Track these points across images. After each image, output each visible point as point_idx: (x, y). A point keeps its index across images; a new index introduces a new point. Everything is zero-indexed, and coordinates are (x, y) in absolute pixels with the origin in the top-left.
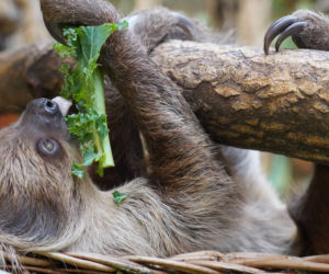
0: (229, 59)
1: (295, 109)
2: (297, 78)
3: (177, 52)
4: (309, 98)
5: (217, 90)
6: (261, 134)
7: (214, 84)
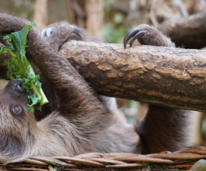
0: (104, 50)
1: (142, 77)
2: (143, 61)
3: (75, 47)
4: (150, 71)
5: (99, 67)
6: (123, 90)
7: (97, 64)
